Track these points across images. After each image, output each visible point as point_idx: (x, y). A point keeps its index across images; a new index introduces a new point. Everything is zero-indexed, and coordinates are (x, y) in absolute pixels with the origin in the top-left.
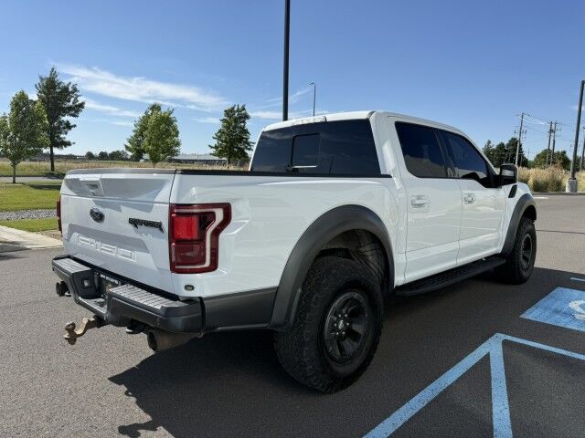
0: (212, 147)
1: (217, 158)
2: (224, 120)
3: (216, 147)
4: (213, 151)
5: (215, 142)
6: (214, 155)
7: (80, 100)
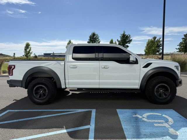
0: (177, 49)
1: (179, 53)
2: (183, 39)
3: (179, 49)
4: (178, 50)
5: (179, 47)
6: (178, 52)
7: (131, 39)
